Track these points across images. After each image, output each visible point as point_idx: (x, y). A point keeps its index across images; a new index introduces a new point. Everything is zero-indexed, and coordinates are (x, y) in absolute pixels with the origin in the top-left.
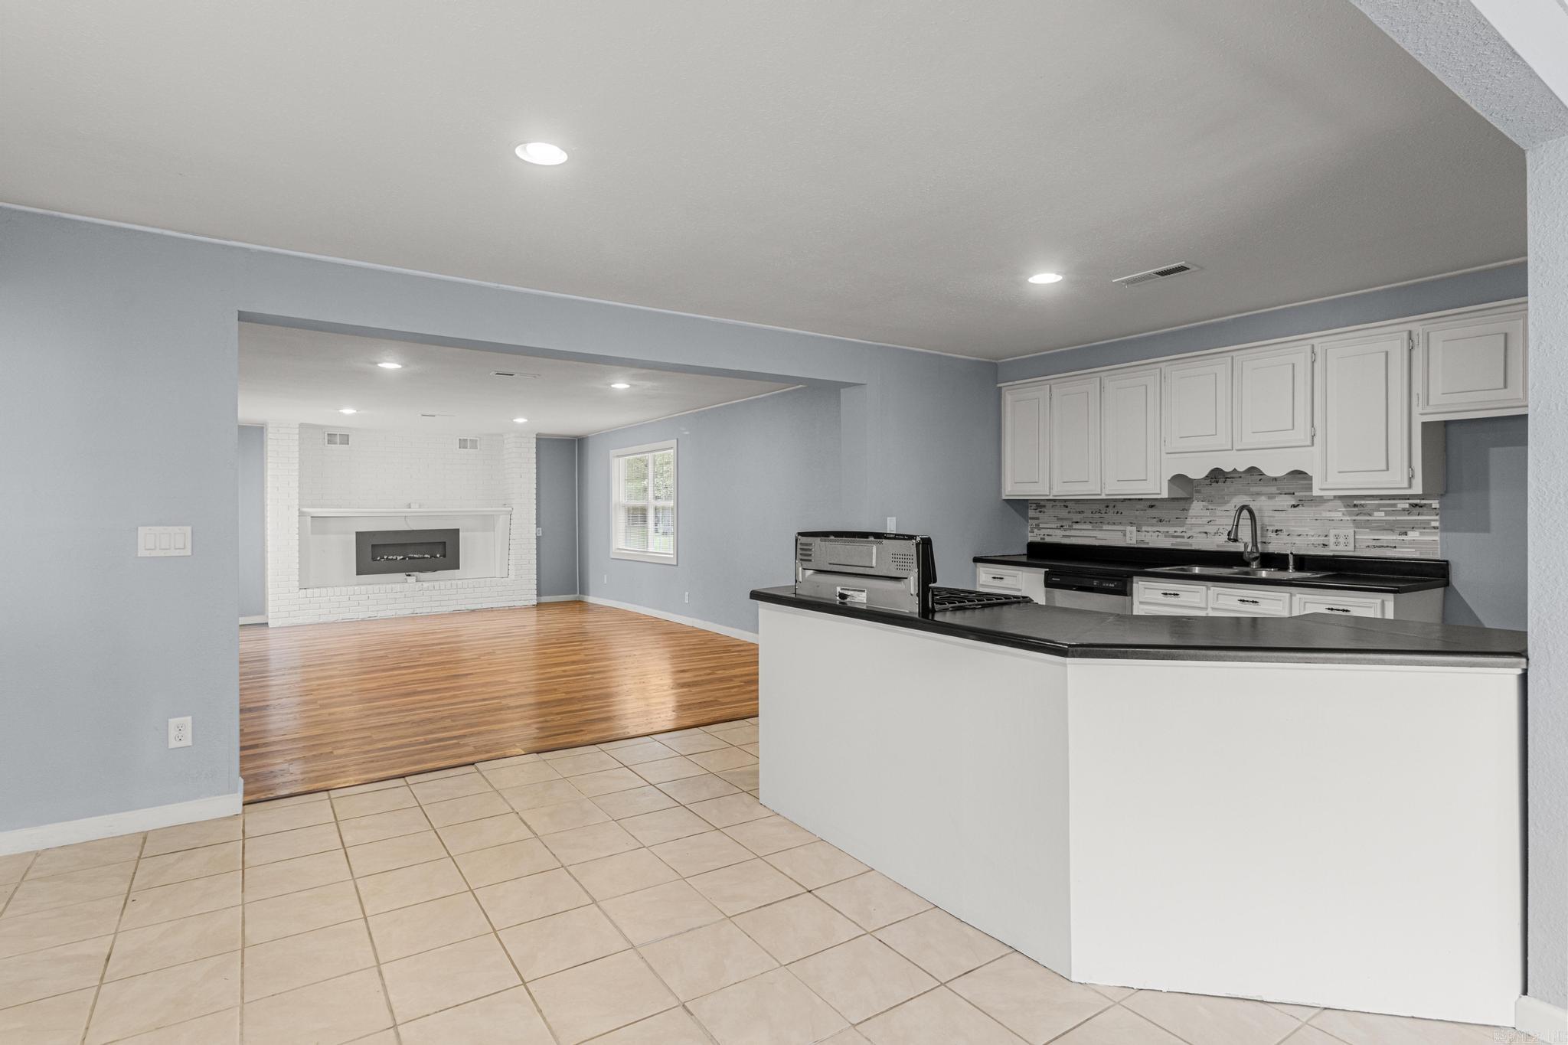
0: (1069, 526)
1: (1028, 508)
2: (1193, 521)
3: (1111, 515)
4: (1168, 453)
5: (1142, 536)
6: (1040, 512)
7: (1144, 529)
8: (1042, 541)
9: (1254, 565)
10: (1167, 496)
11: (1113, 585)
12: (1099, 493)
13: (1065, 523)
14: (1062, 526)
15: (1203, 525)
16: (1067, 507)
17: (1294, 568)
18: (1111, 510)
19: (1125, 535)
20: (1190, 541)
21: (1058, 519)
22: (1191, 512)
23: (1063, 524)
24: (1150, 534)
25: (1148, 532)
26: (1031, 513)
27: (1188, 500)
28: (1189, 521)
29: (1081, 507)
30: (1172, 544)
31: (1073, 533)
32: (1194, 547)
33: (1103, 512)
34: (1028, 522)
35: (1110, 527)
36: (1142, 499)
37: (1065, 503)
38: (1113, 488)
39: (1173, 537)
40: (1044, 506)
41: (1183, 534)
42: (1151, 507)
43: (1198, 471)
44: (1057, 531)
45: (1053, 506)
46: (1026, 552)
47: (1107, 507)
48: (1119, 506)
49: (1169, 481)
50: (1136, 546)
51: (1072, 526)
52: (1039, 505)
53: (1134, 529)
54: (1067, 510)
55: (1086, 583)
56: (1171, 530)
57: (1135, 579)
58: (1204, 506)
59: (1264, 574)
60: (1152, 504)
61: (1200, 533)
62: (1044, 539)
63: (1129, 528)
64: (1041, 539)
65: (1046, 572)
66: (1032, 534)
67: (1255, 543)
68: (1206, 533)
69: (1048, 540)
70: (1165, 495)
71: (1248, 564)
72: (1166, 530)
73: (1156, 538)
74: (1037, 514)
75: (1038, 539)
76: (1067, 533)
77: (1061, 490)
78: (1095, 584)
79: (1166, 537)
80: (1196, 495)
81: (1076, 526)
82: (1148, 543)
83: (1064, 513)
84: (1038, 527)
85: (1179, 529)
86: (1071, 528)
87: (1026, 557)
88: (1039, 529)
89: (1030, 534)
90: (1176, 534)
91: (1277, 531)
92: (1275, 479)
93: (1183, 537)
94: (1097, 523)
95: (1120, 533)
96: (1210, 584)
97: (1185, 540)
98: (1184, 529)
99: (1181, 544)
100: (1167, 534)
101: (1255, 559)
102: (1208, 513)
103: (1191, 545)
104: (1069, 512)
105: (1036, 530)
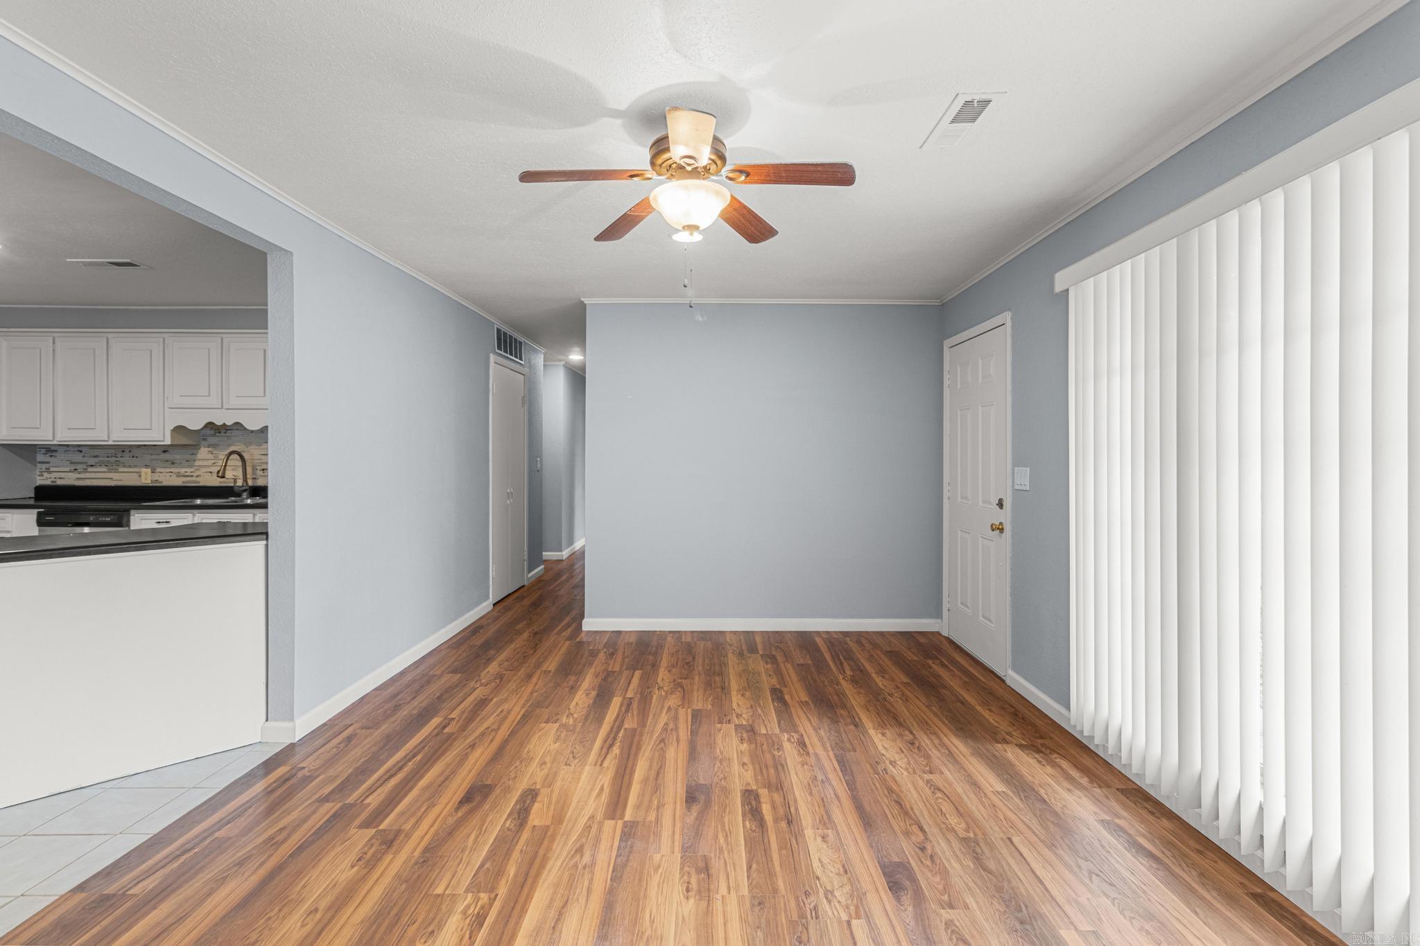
0: (84, 469)
1: (36, 453)
2: (201, 463)
3: (126, 459)
4: (170, 408)
5: (156, 477)
6: (51, 456)
7: (158, 470)
8: (54, 484)
9: (245, 495)
10: (170, 443)
11: (109, 519)
12: (106, 439)
13: (79, 467)
14: (76, 470)
15: (208, 466)
16: (81, 452)
18: (126, 454)
19: (140, 476)
20: (198, 479)
21: (71, 463)
22: (199, 456)
23: (77, 468)
24: (164, 474)
25: (162, 473)
26: (40, 457)
27: (196, 447)
28: (197, 463)
29: (96, 452)
30: (183, 482)
31: (88, 475)
32: (201, 484)
33: (119, 456)
34: (36, 466)
35: (126, 470)
36: (156, 445)
37: (79, 448)
38: (120, 435)
39: (185, 476)
40: (56, 451)
41: (192, 474)
42: (165, 452)
43: (196, 424)
44: (69, 474)
45: (65, 451)
46: (33, 496)
47: (123, 451)
48: (135, 452)
49: (172, 430)
50: (151, 485)
51: (86, 469)
52: (50, 450)
53: (149, 470)
54: (81, 454)
55: (83, 519)
56: (183, 471)
57: (132, 512)
58: (209, 451)
59: (249, 501)
60: (165, 449)
61: (207, 472)
62: (55, 482)
63: (144, 470)
64: (52, 482)
65: (38, 512)
66: (41, 478)
67: (245, 479)
68: (211, 472)
69: (60, 482)
70: (168, 442)
71: (239, 495)
72: (178, 471)
73: (168, 478)
74: (47, 458)
75: (48, 482)
76: (82, 476)
77: (64, 435)
78: (91, 519)
79: (177, 476)
80: (203, 443)
81: (90, 469)
82: (161, 482)
83: (78, 457)
84: (48, 470)
85: (189, 470)
86: (85, 471)
87: (33, 499)
88: (50, 472)
89: (38, 478)
90: (186, 474)
91: (263, 470)
92: (252, 432)
93: (192, 476)
94: (113, 466)
95: (135, 474)
96: (195, 511)
97: (194, 479)
98: (192, 470)
99: (190, 482)
100: (179, 475)
101: (245, 491)
102: (211, 456)
103: (199, 482)
104: (84, 457)
105: (45, 474)
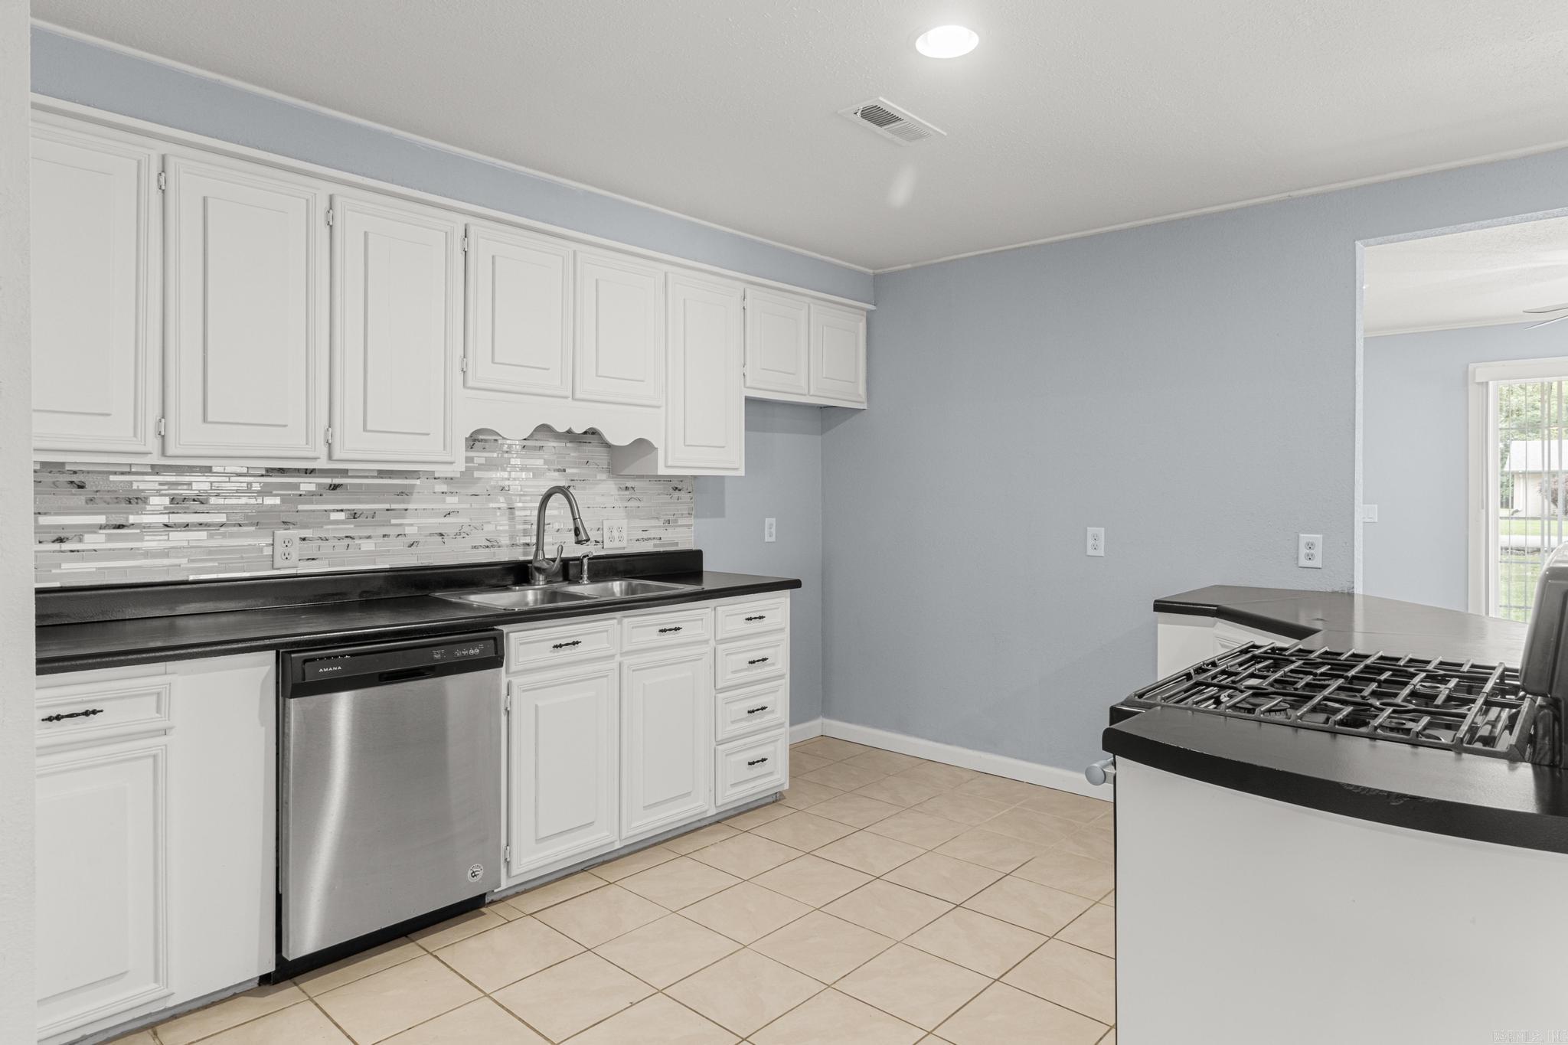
16: (81, 487)
17: (588, 578)
38: (355, 445)
49: (467, 439)
68: (441, 535)
70: (460, 464)
